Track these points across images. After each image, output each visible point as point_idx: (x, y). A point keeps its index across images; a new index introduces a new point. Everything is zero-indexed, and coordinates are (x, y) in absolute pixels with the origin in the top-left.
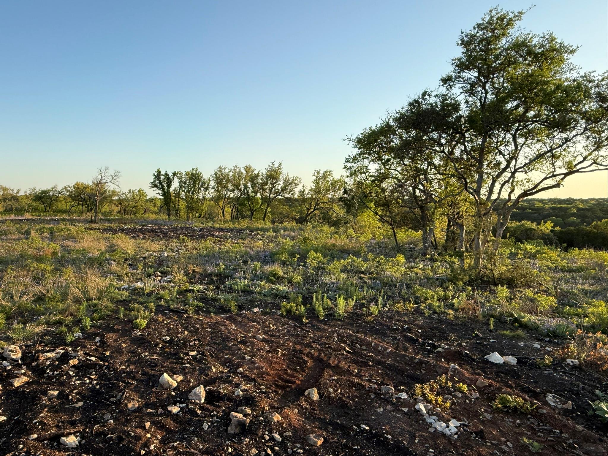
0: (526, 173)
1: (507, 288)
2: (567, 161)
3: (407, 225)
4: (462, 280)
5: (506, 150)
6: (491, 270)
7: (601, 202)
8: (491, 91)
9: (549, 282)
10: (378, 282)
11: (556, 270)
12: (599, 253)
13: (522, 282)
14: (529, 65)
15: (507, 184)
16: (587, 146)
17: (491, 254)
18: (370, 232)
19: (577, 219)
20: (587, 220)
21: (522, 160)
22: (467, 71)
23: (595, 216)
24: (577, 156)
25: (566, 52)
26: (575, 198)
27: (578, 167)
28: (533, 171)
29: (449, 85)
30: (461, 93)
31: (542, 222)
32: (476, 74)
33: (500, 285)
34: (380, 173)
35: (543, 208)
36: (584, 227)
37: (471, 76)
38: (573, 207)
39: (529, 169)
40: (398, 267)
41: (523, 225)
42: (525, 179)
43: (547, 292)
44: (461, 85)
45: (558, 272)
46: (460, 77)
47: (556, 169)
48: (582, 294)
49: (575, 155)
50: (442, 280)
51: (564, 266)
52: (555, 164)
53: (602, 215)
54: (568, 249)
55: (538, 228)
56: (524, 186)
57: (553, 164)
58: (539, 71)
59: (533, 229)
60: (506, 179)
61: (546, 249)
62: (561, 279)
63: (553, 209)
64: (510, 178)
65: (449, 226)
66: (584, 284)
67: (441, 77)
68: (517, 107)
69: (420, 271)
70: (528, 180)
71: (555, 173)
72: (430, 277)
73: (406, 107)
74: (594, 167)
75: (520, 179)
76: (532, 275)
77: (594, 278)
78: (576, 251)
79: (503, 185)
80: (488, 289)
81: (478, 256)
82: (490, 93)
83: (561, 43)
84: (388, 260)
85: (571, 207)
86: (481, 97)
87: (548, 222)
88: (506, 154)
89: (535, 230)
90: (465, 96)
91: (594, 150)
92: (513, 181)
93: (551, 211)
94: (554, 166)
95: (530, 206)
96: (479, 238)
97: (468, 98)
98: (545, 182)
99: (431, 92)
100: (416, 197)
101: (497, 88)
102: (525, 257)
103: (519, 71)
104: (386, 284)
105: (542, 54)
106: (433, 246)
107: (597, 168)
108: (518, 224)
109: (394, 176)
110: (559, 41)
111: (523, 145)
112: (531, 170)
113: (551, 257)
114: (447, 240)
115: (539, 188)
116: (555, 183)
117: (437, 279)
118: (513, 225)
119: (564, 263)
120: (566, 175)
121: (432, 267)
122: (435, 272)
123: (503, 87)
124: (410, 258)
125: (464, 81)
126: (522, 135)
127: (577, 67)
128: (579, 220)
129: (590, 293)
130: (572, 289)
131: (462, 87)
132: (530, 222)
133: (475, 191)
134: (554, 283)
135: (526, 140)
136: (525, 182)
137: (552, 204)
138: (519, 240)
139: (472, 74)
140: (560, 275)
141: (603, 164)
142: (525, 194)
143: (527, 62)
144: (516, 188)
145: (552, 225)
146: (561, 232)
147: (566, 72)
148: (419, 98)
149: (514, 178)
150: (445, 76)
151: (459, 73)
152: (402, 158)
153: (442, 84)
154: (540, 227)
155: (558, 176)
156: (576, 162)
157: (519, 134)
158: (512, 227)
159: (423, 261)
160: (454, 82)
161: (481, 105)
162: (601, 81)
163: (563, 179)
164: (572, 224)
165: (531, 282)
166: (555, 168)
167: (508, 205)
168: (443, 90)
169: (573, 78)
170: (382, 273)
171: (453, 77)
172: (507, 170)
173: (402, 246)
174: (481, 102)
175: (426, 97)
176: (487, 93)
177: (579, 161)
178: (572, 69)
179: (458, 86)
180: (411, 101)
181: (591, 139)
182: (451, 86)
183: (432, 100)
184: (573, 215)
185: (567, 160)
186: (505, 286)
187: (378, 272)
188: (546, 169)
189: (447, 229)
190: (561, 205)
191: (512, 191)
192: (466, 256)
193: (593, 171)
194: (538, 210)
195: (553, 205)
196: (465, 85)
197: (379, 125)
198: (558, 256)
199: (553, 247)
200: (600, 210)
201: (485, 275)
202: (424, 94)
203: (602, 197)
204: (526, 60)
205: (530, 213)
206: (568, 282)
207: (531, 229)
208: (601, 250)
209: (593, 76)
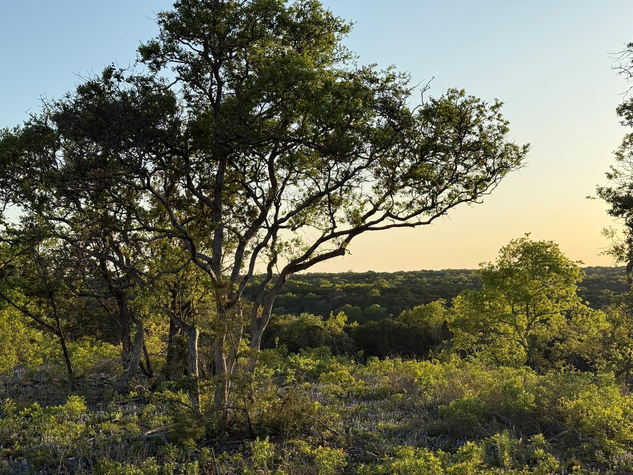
0: (294, 229)
1: (270, 441)
2: (352, 211)
3: (91, 333)
4: (193, 435)
5: (258, 189)
6: (245, 410)
7: (412, 277)
8: (228, 81)
9: (338, 421)
10: (25, 462)
11: (348, 398)
12: (408, 362)
13: (295, 427)
14: (284, 43)
15: (263, 249)
16: (377, 187)
17: (243, 379)
18: (14, 351)
19: (382, 306)
20: (395, 307)
21: (286, 207)
22: (186, 41)
23: (406, 300)
24: (365, 202)
25: (336, 29)
26: (377, 272)
27: (368, 221)
28: (304, 226)
29: (155, 62)
30: (178, 79)
31: (331, 315)
32: (201, 48)
33: (258, 438)
34: (32, 225)
35: (333, 290)
36: (391, 320)
37: (192, 51)
38: (375, 287)
39: (298, 222)
40: (69, 423)
41: (302, 321)
42: (292, 241)
43: (333, 442)
44: (175, 65)
45: (351, 402)
46: (173, 50)
47: (337, 224)
48: (384, 438)
49: (362, 200)
50: (159, 439)
51: (360, 391)
52: (334, 216)
53: (414, 299)
54: (366, 360)
55: (325, 325)
56: (292, 253)
57: (331, 214)
58: (297, 56)
59: (318, 327)
60: (261, 240)
61: (334, 362)
62: (355, 414)
63: (347, 290)
64: (267, 238)
65: (173, 330)
66: (386, 420)
67: (139, 45)
68: (270, 113)
69: (115, 427)
70: (297, 242)
71: (336, 231)
72: (134, 436)
73: (75, 96)
74: (388, 221)
75: (284, 241)
76: (311, 413)
77: (401, 407)
78: (375, 362)
79: (257, 250)
80: (241, 448)
81: (221, 385)
82: (226, 84)
83: (327, 13)
84: (50, 411)
85: (372, 288)
86: (211, 90)
87: (339, 314)
88: (258, 196)
89: (322, 329)
90: (185, 86)
91: (387, 194)
92: (274, 243)
93: (345, 295)
94: (332, 218)
95: (313, 288)
96: (221, 352)
97: (189, 89)
98: (323, 245)
99: (122, 70)
100: (107, 275)
101: (238, 77)
102: (299, 380)
103: (270, 52)
104: (42, 463)
105: (303, 27)
106: (144, 372)
107: (393, 223)
108: (295, 319)
109: (58, 231)
110: (324, 8)
111: (286, 180)
112: (301, 225)
113: (341, 375)
114: (169, 358)
115: (314, 255)
116: (335, 247)
117: (148, 439)
118: (287, 322)
119: (360, 385)
120: (352, 233)
121: (140, 415)
122: (144, 425)
123: (247, 76)
124: (98, 400)
125: (181, 58)
126: (282, 163)
127: (353, 54)
128: (385, 309)
129: (395, 434)
130: (371, 430)
131: (178, 68)
132: (312, 315)
133: (210, 261)
134: (345, 423)
135: (291, 173)
136: (292, 244)
137: (346, 283)
138: (294, 349)
139: (194, 46)
140: (354, 406)
141: (400, 216)
142: (294, 266)
143: (281, 37)
144: (279, 256)
145: (345, 318)
146: (359, 329)
147: (338, 60)
148: (98, 79)
149: (275, 238)
150: (146, 44)
151: (170, 41)
152: (74, 197)
153: (141, 58)
154: (328, 322)
155: (341, 236)
156: (365, 213)
157: (278, 161)
158: (286, 325)
159: (123, 404)
160: (163, 57)
161: (213, 105)
162: (386, 82)
163: (347, 241)
164: (375, 316)
165: (311, 424)
166: (334, 223)
167: (267, 287)
168: (143, 70)
169: (349, 71)
170: (36, 440)
171: (162, 48)
172: (262, 225)
173: (82, 376)
174: (211, 99)
175: (113, 79)
176: (220, 84)
177: (368, 211)
178: (346, 57)
179: (171, 65)
180: (83, 83)
181: (382, 175)
182: (158, 65)
183: (125, 87)
184: (376, 300)
185: (351, 208)
186: (267, 438)
187: (25, 439)
188: (323, 223)
189: (170, 336)
190: (359, 284)
191: (273, 261)
192: (202, 387)
193: (388, 227)
194: (326, 294)
195: (347, 285)
196: (182, 64)
197: (23, 127)
198: (352, 373)
199: (345, 358)
200: (411, 290)
201: (235, 420)
202: (108, 73)
203: (412, 270)
204: (278, 34)
205: (314, 299)
206: (366, 418)
207: (315, 328)
208: (411, 358)
209: (375, 73)
